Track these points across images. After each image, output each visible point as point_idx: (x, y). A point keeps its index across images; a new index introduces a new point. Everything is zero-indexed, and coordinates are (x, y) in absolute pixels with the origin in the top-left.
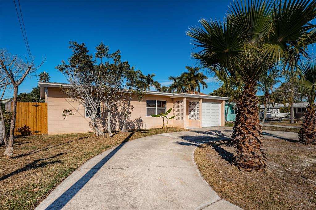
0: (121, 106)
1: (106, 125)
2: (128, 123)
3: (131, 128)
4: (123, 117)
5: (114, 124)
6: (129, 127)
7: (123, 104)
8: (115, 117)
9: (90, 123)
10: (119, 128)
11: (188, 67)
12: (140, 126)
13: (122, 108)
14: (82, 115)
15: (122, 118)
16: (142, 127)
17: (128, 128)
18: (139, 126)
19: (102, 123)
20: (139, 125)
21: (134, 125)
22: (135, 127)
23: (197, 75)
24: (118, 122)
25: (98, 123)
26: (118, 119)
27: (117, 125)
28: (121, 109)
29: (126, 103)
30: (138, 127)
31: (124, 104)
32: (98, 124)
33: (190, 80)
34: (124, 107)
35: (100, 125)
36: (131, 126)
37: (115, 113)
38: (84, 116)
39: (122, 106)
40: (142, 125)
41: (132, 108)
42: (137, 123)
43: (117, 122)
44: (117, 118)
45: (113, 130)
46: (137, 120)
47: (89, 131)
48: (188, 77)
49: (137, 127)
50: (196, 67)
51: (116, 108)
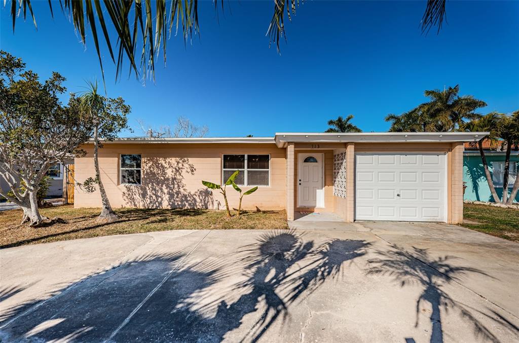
0: (172, 167)
1: (147, 198)
2: (185, 196)
3: (190, 205)
4: (176, 186)
5: (159, 197)
6: (187, 204)
7: (176, 163)
8: (162, 186)
9: (124, 193)
10: (168, 204)
11: (429, 93)
12: (208, 202)
13: (174, 170)
14: (114, 182)
15: (174, 187)
16: (211, 205)
17: (185, 205)
18: (205, 203)
19: (142, 194)
20: (205, 201)
21: (194, 199)
22: (197, 204)
23: (456, 103)
24: (167, 194)
25: (135, 194)
26: (167, 188)
27: (164, 199)
28: (172, 172)
29: (181, 161)
30: (202, 206)
31: (178, 163)
32: (134, 196)
33: (433, 116)
34: (177, 168)
35: (139, 197)
36: (190, 202)
37: (161, 179)
38: (116, 183)
39: (174, 166)
40: (211, 203)
41: (192, 171)
42: (201, 198)
43: (165, 194)
44: (164, 187)
45: (159, 206)
46: (200, 192)
47: (122, 206)
48: (428, 110)
49: (200, 205)
50: (450, 89)
51: (164, 171)
